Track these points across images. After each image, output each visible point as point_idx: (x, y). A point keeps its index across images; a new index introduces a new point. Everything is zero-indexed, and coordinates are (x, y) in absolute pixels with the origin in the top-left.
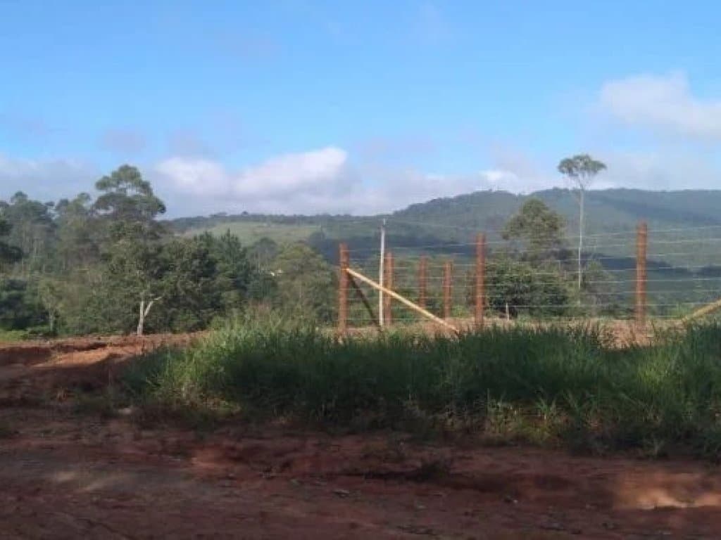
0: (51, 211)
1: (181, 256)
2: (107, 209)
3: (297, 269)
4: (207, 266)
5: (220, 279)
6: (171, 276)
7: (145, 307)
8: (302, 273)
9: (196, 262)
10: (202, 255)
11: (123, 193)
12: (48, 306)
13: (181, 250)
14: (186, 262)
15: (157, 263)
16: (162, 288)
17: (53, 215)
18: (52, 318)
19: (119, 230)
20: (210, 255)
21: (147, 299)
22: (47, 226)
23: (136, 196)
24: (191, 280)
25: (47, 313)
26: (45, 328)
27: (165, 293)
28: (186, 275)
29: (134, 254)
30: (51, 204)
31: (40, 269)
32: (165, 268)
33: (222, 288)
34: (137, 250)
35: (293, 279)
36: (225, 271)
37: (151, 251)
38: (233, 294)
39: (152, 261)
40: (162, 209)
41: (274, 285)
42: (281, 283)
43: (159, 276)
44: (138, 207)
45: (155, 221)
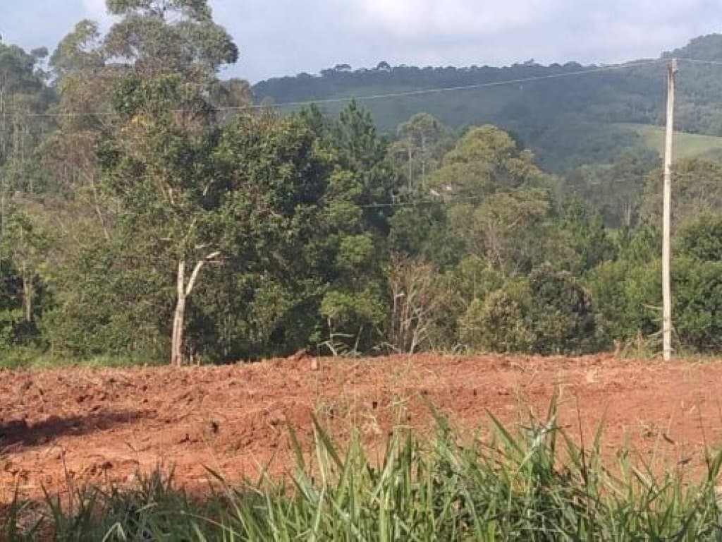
0: (43, 65)
1: (255, 156)
2: (129, 54)
3: (483, 181)
4: (310, 175)
5: (337, 208)
6: (237, 201)
7: (188, 272)
8: (493, 191)
9: (285, 169)
10: (298, 152)
11: (157, 18)
12: (22, 266)
13: (256, 140)
14: (266, 168)
15: (208, 172)
16: (219, 229)
17: (48, 76)
18: (28, 291)
19: (130, 93)
20: (316, 151)
21: (191, 256)
22: (35, 97)
23: (182, 24)
24: (278, 210)
25: (20, 283)
26: (17, 314)
27: (226, 240)
28: (266, 198)
29: (160, 149)
30: (43, 52)
31: (25, 187)
32: (226, 181)
33: (341, 227)
34: (167, 141)
35: (476, 203)
36: (347, 188)
37: (196, 142)
38: (364, 241)
39: (199, 167)
40: (231, 53)
41: (440, 217)
42: (452, 214)
43: (212, 203)
44: (184, 48)
45: (216, 81)
